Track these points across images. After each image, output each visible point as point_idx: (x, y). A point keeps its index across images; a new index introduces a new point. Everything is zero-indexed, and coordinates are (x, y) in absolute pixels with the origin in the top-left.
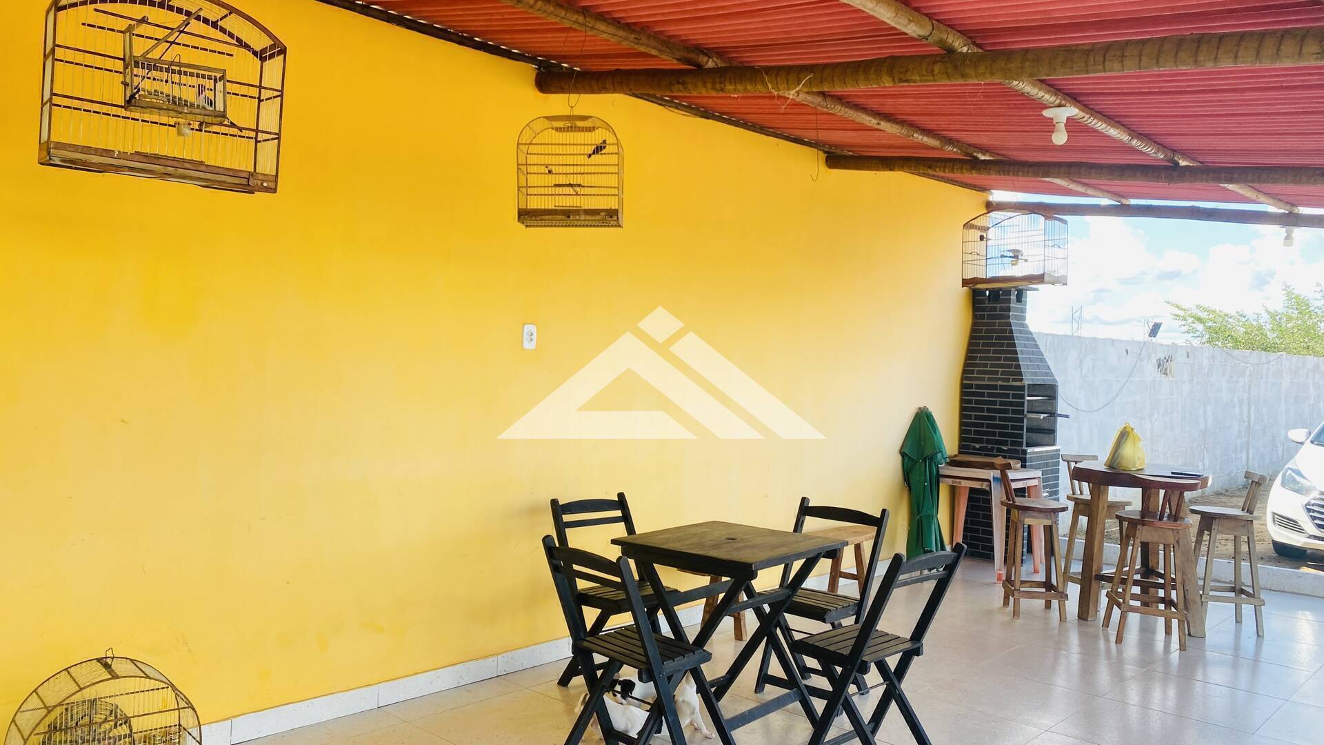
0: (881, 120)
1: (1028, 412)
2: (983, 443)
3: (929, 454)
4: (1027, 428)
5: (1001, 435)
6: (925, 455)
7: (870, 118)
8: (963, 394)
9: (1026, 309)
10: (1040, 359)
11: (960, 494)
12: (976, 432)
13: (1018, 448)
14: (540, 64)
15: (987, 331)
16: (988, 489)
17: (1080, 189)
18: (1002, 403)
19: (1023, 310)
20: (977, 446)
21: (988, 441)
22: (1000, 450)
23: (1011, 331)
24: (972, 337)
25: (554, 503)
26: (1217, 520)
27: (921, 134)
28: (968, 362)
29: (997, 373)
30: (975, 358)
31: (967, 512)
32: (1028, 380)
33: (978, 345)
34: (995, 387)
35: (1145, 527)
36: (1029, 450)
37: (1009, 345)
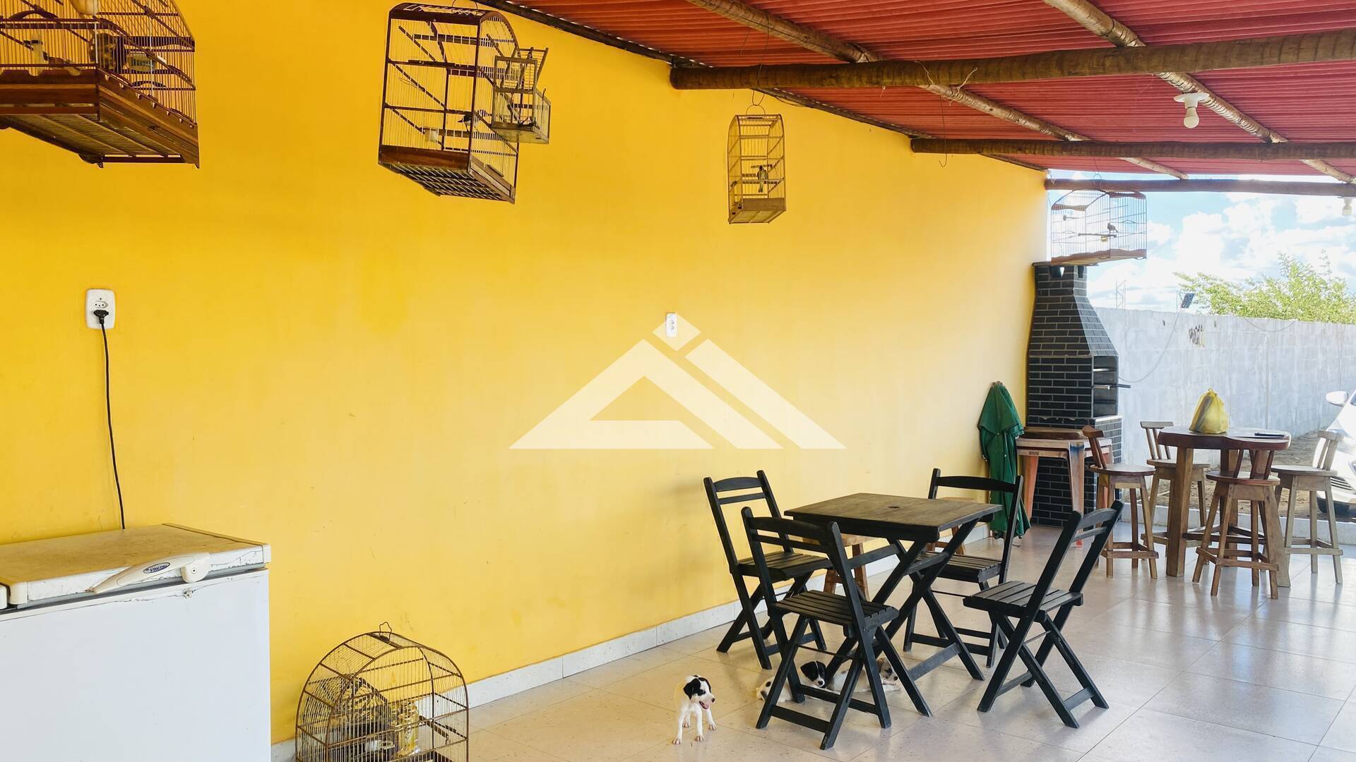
0: (993, 106)
1: (1095, 384)
2: (1050, 415)
3: (1006, 426)
4: (1094, 400)
5: (1069, 406)
6: (1003, 429)
7: (985, 105)
8: (1029, 368)
9: (1085, 284)
10: (1102, 332)
11: (1030, 464)
12: (1044, 405)
13: (1086, 419)
14: (672, 60)
15: (1051, 307)
16: (1065, 458)
17: (1148, 166)
18: (1069, 376)
19: (1083, 285)
20: (1045, 418)
21: (1056, 413)
22: (1068, 421)
23: (1075, 306)
24: (1035, 313)
25: (707, 481)
26: (1297, 477)
27: (1025, 118)
28: (1034, 337)
29: (1063, 347)
30: (1040, 333)
31: (1036, 482)
32: (1094, 352)
33: (1042, 320)
34: (1061, 361)
35: (1237, 486)
36: (1098, 420)
37: (1073, 320)
